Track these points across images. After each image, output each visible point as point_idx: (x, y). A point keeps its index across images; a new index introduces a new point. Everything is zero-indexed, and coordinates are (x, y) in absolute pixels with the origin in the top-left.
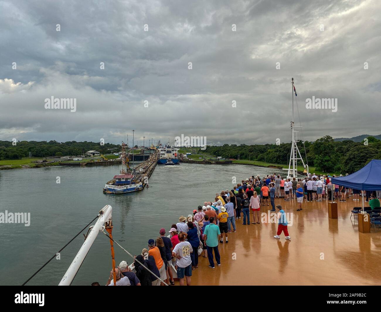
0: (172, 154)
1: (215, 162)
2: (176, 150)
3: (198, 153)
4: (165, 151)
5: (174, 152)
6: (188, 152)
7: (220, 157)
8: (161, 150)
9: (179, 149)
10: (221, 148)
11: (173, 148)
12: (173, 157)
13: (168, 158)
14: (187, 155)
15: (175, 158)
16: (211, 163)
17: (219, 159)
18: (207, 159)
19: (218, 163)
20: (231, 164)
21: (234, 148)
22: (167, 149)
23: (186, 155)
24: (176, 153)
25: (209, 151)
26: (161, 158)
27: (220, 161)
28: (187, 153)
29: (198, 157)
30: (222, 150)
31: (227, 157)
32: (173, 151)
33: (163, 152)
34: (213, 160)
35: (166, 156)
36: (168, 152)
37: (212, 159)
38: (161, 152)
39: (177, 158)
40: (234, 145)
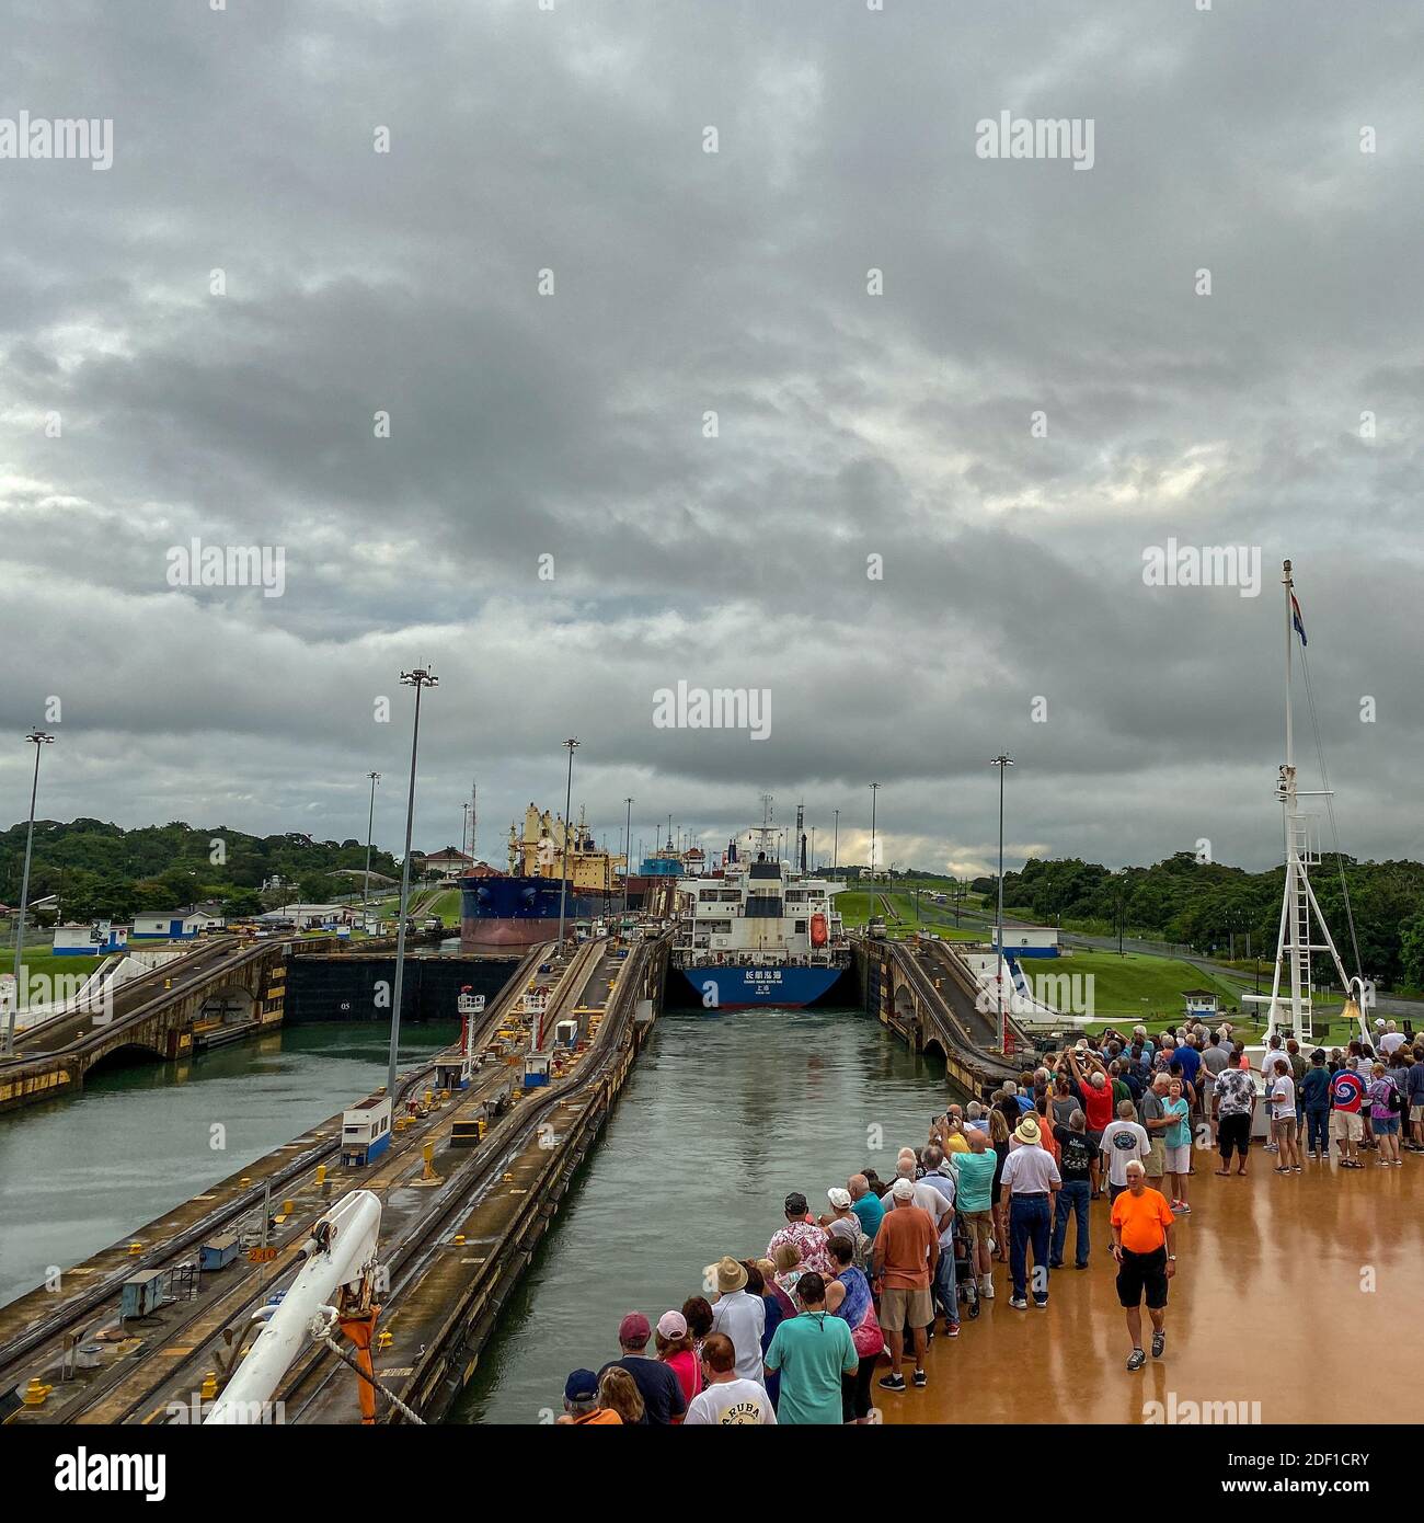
0: (787, 926)
2: (814, 893)
4: (732, 896)
5: (807, 910)
8: (702, 892)
9: (839, 887)
11: (796, 879)
12: (800, 948)
13: (758, 959)
15: (811, 953)
22: (748, 885)
24: (818, 919)
26: (700, 953)
32: (795, 896)
33: (718, 910)
35: (743, 937)
36: (764, 907)
38: (703, 910)
39: (823, 952)
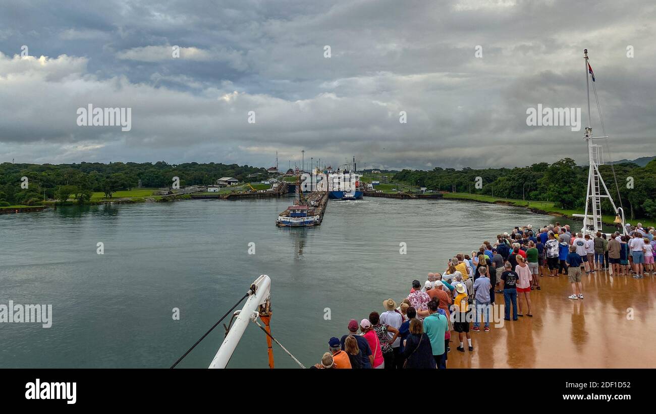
1: (416, 196)
3: (391, 182)
6: (374, 180)
7: (424, 189)
9: (361, 176)
10: (428, 174)
14: (373, 184)
16: (409, 198)
17: (422, 191)
18: (404, 191)
19: (420, 197)
20: (440, 199)
21: (450, 174)
23: (371, 185)
25: (409, 179)
27: (424, 193)
28: (373, 182)
29: (390, 188)
30: (430, 177)
31: (435, 188)
34: (413, 193)
37: (413, 191)
39: (359, 189)
40: (449, 169)
